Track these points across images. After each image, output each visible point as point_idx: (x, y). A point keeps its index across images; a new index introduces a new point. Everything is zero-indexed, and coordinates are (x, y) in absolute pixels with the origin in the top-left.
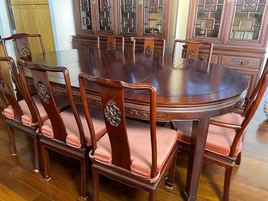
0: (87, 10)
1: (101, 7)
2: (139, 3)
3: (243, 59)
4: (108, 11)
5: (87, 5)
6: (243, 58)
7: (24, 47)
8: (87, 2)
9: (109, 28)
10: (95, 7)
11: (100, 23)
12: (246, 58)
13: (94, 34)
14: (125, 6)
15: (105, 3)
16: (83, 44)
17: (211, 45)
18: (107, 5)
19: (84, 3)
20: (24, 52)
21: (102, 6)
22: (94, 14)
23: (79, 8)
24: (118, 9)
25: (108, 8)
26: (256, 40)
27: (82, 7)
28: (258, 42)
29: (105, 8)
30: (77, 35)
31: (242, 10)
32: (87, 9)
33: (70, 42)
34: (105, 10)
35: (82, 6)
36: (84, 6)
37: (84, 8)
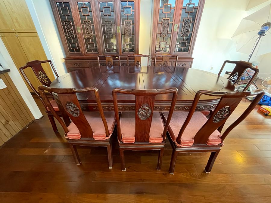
2: (118, 32)
5: (73, 33)
6: (183, 62)
7: (41, 73)
8: (72, 31)
9: (96, 50)
10: (81, 35)
11: (87, 47)
12: (184, 62)
13: (83, 56)
14: (107, 34)
15: (90, 31)
16: (75, 64)
17: (177, 57)
18: (92, 33)
19: (70, 32)
20: (42, 77)
21: (87, 34)
22: (80, 40)
24: (101, 36)
25: (93, 35)
27: (68, 35)
30: (67, 58)
31: (182, 35)
32: (73, 36)
33: (63, 63)
36: (70, 34)
37: (70, 35)
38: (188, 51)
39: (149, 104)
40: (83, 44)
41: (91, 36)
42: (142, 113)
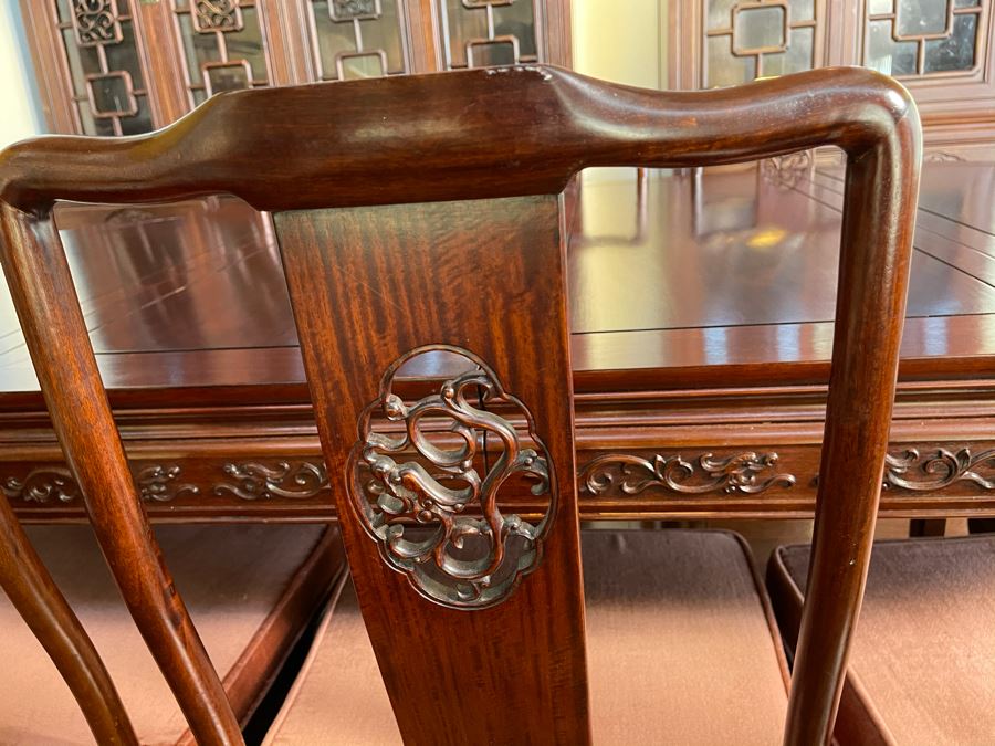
0: (113, 37)
1: (194, 10)
3: (947, 155)
4: (234, 23)
5: (108, 8)
10: (158, 13)
11: (199, 90)
12: (957, 150)
19: (88, 2)
21: (201, 6)
22: (153, 51)
23: (62, 30)
25: (238, 11)
26: (970, 69)
27: (76, 24)
28: (979, 77)
29: (217, 10)
32: (111, 29)
34: (222, 24)
35: (80, 19)
36: (89, 17)
37: (92, 24)
38: (973, 62)
39: (488, 358)
40: (171, 76)
41: (230, 20)
42: (422, 495)
